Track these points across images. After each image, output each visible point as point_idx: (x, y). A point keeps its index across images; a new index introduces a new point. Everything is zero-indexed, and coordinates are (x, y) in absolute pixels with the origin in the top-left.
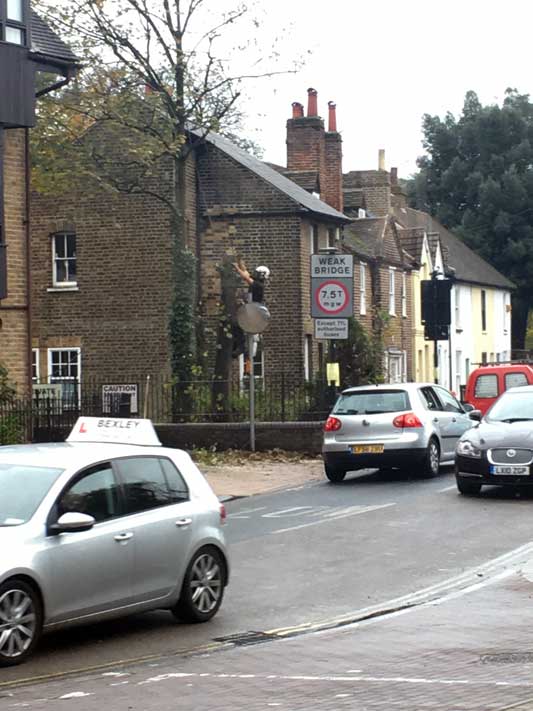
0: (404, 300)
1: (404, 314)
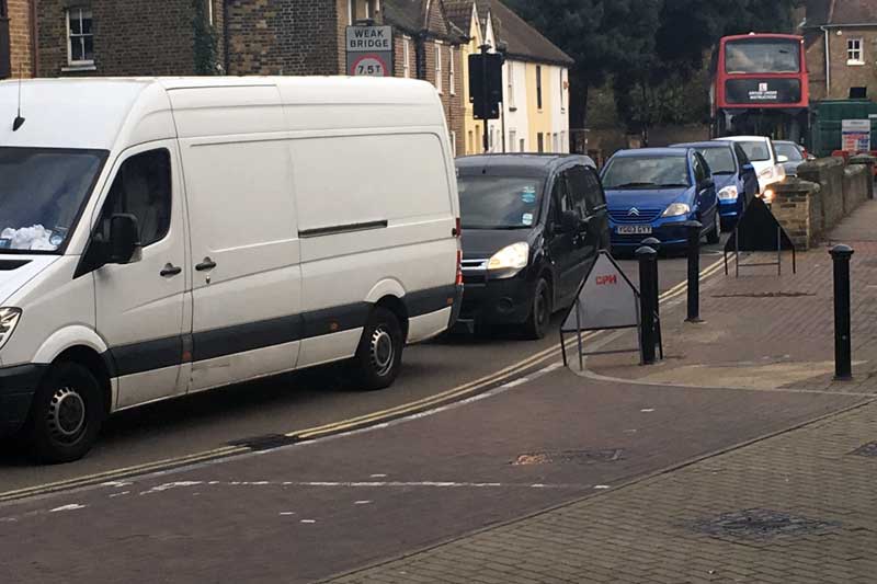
0: (452, 77)
1: (452, 92)
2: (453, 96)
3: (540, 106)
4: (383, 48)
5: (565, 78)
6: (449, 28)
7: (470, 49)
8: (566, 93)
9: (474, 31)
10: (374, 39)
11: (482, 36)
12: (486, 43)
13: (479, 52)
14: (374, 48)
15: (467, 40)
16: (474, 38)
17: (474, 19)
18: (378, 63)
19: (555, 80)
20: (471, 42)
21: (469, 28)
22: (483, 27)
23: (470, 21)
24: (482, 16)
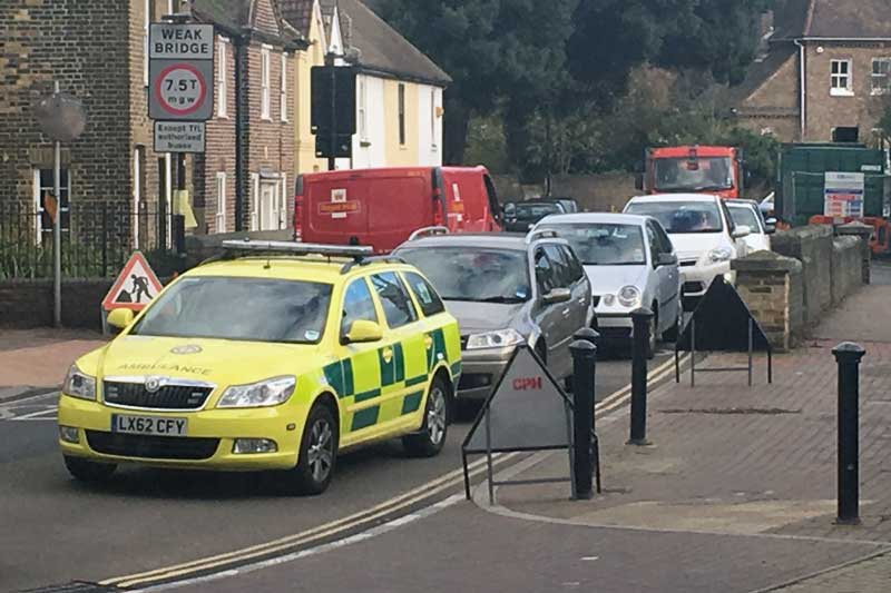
0: (284, 97)
1: (284, 118)
2: (284, 123)
3: (402, 141)
4: (200, 55)
5: (439, 102)
6: (281, 27)
7: (309, 59)
8: (439, 122)
9: (316, 32)
10: (189, 42)
11: (326, 41)
12: (331, 50)
13: (321, 63)
14: (189, 55)
15: (304, 45)
16: (315, 43)
17: (316, 14)
18: (194, 77)
19: (426, 103)
20: (311, 47)
21: (308, 27)
22: (327, 27)
23: (310, 18)
24: (325, 11)
